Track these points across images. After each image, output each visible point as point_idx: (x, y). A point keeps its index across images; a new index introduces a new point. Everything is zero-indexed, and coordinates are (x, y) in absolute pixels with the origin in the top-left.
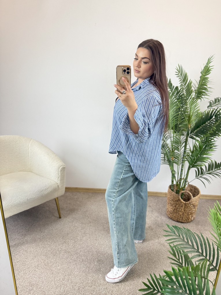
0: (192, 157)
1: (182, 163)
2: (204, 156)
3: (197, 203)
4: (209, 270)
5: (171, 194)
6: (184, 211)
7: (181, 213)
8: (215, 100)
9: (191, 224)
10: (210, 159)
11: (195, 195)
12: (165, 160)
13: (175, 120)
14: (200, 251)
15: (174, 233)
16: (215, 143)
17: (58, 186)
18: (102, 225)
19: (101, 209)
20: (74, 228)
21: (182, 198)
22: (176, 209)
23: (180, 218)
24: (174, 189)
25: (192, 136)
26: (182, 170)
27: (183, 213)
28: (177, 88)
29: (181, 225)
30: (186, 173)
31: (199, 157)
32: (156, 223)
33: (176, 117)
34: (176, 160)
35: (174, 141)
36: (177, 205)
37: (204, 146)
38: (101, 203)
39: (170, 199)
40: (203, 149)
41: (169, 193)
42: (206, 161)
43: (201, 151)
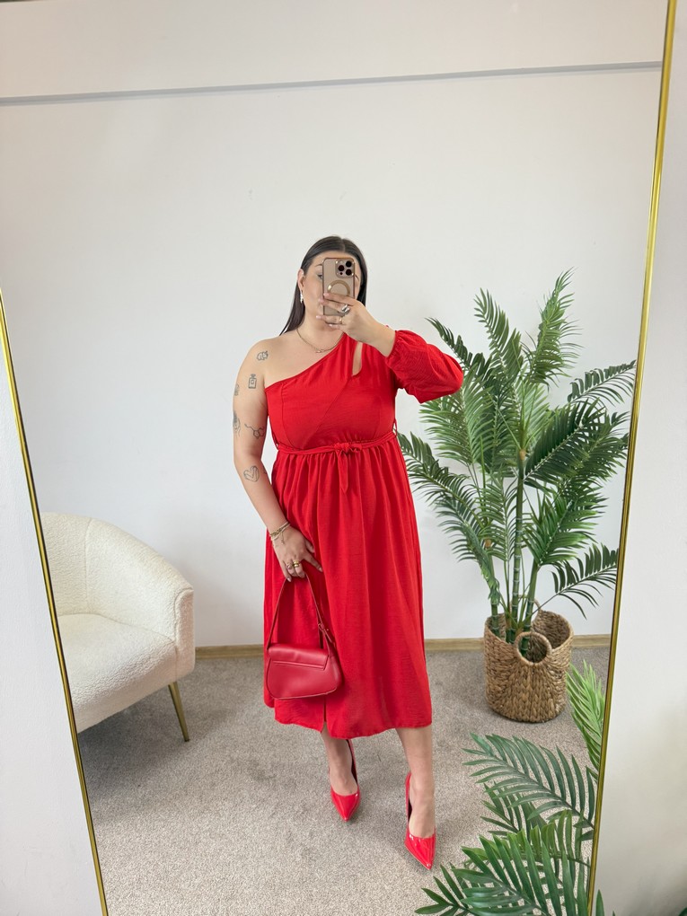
0: (539, 537)
1: (514, 553)
2: (572, 530)
3: (565, 664)
4: (581, 838)
5: (492, 644)
6: (531, 690)
7: (524, 696)
8: (587, 376)
9: (555, 724)
10: (587, 537)
11: (560, 641)
13: (482, 440)
14: (558, 792)
15: (492, 755)
17: (176, 649)
18: (308, 750)
20: (230, 767)
21: (523, 652)
22: (511, 686)
23: (524, 708)
24: (501, 629)
25: (535, 481)
26: (516, 573)
27: (531, 696)
28: (480, 357)
30: (528, 581)
31: (558, 533)
32: (459, 729)
33: (486, 432)
34: (497, 546)
35: (488, 495)
36: (511, 673)
37: (569, 504)
39: (492, 659)
40: (566, 511)
41: (488, 640)
42: (581, 544)
43: (561, 516)
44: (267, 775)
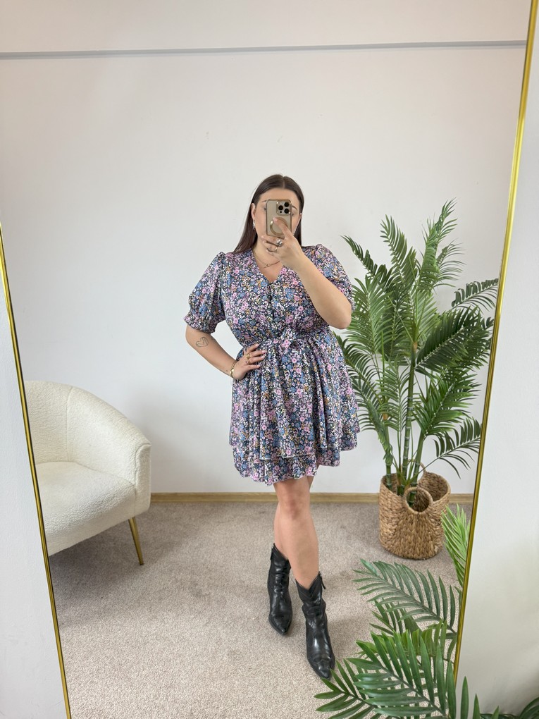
0: (426, 413)
1: (405, 425)
2: (453, 408)
5: (386, 497)
6: (416, 533)
7: (410, 538)
8: (468, 287)
9: (434, 561)
10: (464, 414)
11: (440, 496)
12: (371, 421)
13: (383, 335)
16: (472, 380)
17: (135, 491)
18: (237, 575)
19: (234, 539)
20: (174, 586)
21: (410, 504)
22: (400, 530)
23: (409, 548)
24: (393, 484)
25: (424, 370)
26: (406, 441)
27: (415, 539)
28: (383, 268)
29: (411, 565)
30: (416, 448)
31: (440, 410)
32: (357, 563)
33: (386, 328)
34: (393, 419)
35: (386, 379)
36: (400, 520)
37: (449, 390)
38: (233, 527)
39: (386, 508)
40: (448, 393)
41: (384, 494)
42: (457, 419)
43: (443, 397)
44: (204, 593)
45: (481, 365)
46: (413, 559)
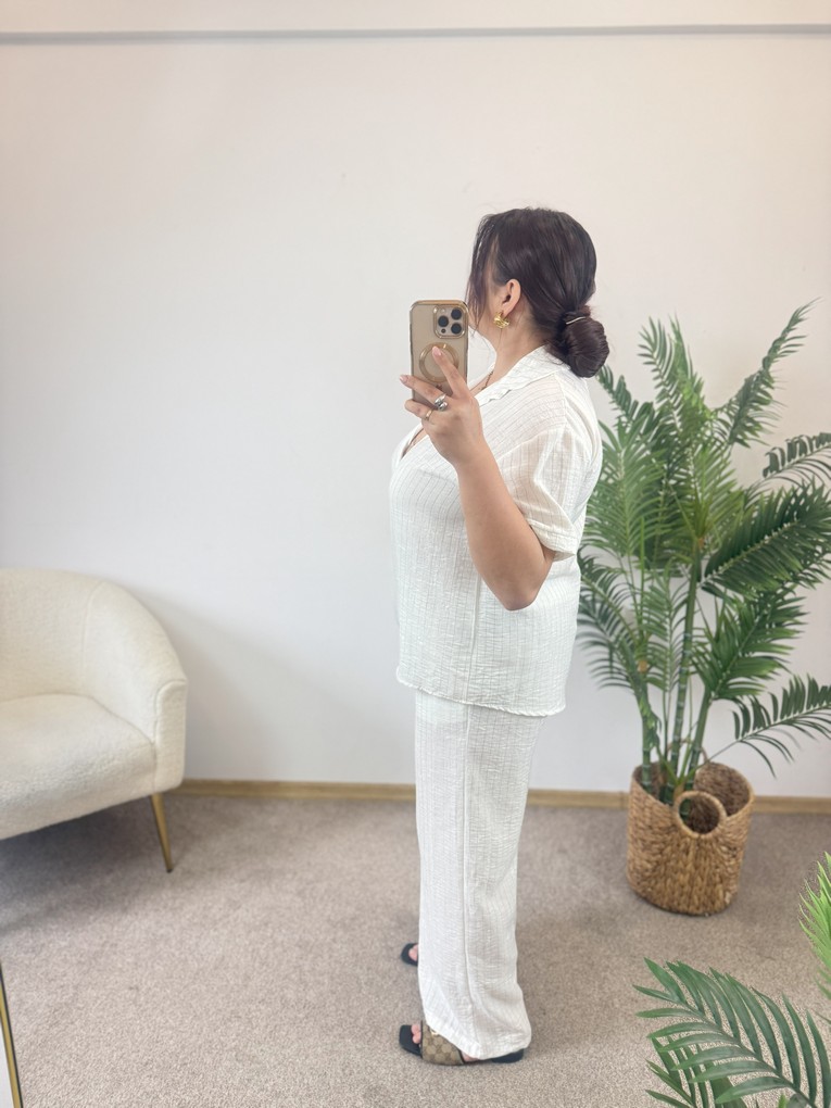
0: (715, 661)
1: (679, 681)
2: (757, 654)
3: (742, 838)
5: (642, 805)
6: (693, 870)
7: (684, 879)
8: (791, 446)
9: (725, 919)
10: (780, 666)
11: (732, 804)
12: (615, 670)
13: (643, 524)
15: (681, 1001)
16: (797, 607)
21: (682, 816)
22: (665, 863)
23: (681, 895)
24: (654, 782)
25: (713, 586)
26: (680, 709)
27: (692, 879)
28: (647, 407)
29: (684, 925)
30: (696, 718)
31: (738, 657)
32: (590, 919)
33: (648, 512)
34: (654, 670)
35: (646, 600)
36: (666, 847)
37: (757, 620)
39: (641, 824)
40: (753, 628)
41: (637, 799)
42: (770, 675)
43: (746, 635)
45: (816, 580)
46: (688, 914)
